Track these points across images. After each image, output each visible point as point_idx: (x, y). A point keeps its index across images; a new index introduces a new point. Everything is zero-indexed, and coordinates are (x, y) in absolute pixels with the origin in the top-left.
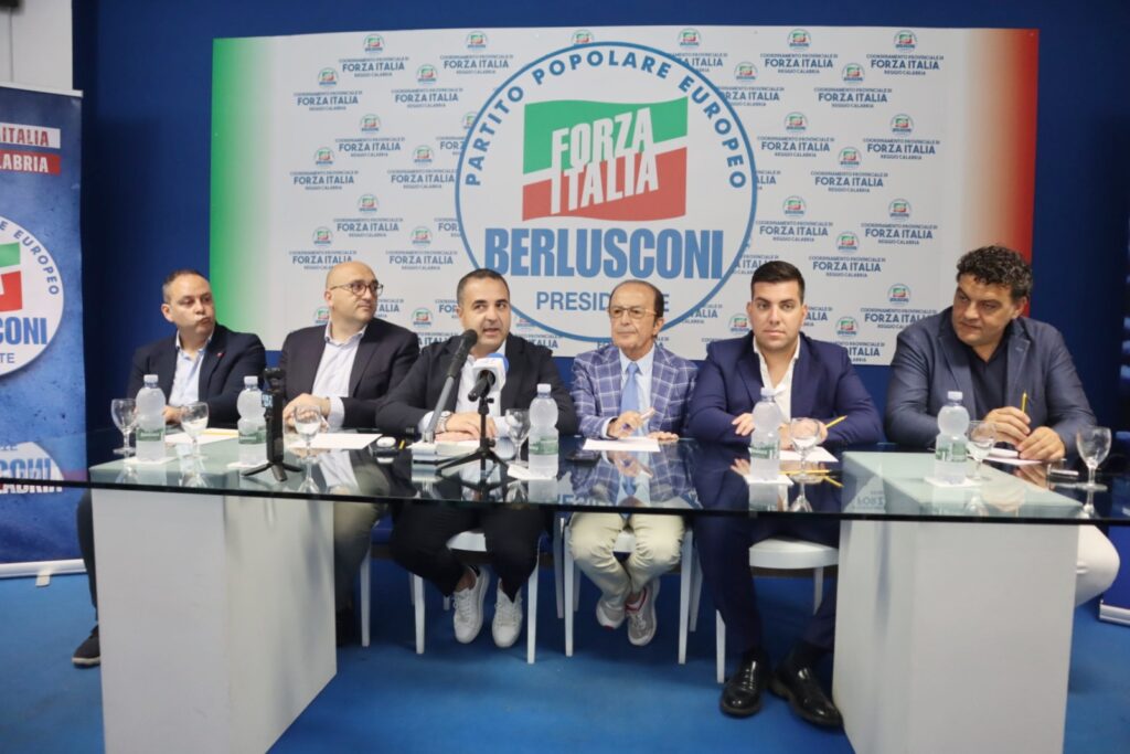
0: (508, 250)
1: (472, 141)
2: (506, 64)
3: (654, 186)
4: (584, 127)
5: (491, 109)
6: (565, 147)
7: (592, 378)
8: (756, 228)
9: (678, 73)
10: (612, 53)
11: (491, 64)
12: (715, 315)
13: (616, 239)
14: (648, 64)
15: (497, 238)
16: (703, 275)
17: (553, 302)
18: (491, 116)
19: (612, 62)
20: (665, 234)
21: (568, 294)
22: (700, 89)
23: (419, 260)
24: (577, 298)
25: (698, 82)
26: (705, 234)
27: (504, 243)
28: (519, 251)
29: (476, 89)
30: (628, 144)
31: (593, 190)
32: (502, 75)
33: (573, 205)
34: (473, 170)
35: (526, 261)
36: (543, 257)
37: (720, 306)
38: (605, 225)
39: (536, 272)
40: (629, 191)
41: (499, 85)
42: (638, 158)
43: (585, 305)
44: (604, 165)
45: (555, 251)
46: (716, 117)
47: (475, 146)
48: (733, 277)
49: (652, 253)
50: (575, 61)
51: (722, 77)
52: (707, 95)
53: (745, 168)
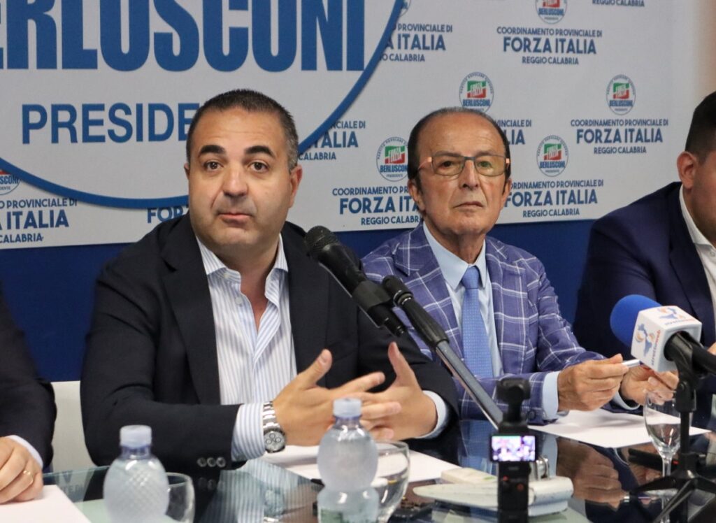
12: (353, 142)
16: (334, 64)
17: (56, 125)
21: (87, 108)
24: (104, 115)
37: (363, 125)
43: (121, 131)
45: (56, 13)
48: (383, 65)
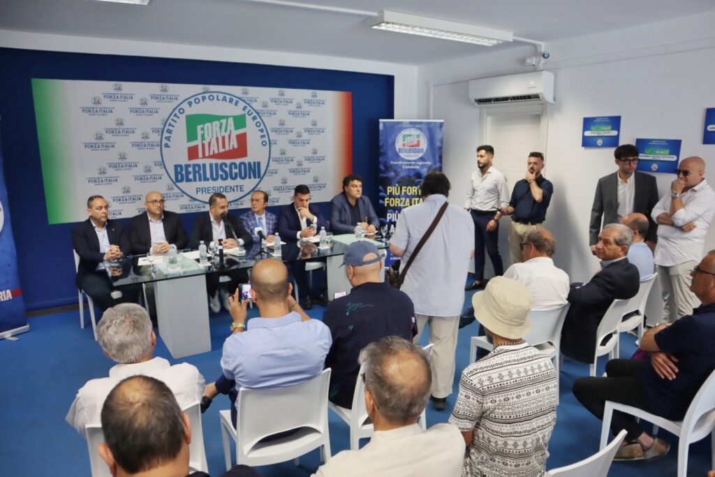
0: (184, 172)
1: (165, 130)
2: (177, 99)
3: (236, 146)
4: (208, 124)
5: (172, 117)
6: (202, 132)
8: (271, 160)
9: (241, 104)
10: (217, 96)
11: (171, 98)
13: (224, 166)
14: (231, 101)
15: (179, 168)
17: (202, 191)
18: (172, 120)
19: (218, 99)
20: (241, 164)
22: (250, 111)
23: (147, 179)
25: (249, 108)
26: (254, 163)
27: (182, 170)
28: (188, 173)
29: (166, 108)
30: (226, 131)
31: (214, 149)
32: (176, 103)
33: (207, 154)
34: (167, 142)
35: (191, 176)
36: (197, 175)
38: (219, 161)
39: (195, 180)
40: (227, 149)
41: (175, 107)
42: (230, 136)
44: (217, 139)
45: (201, 172)
46: (256, 121)
47: (167, 132)
49: (237, 171)
50: (204, 98)
51: (257, 106)
52: (252, 113)
53: (266, 139)
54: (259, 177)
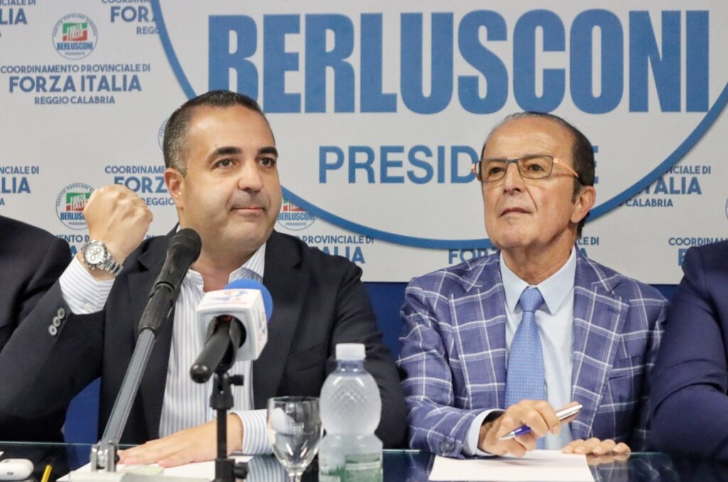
0: (257, 59)
7: (444, 324)
12: (695, 188)
13: (483, 32)
15: (233, 37)
17: (353, 166)
23: (70, 85)
24: (403, 157)
26: (670, 19)
27: (247, 45)
28: (280, 62)
35: (295, 82)
36: (330, 73)
37: (707, 170)
39: (316, 105)
45: (355, 60)
49: (560, 60)
54: (697, 101)
